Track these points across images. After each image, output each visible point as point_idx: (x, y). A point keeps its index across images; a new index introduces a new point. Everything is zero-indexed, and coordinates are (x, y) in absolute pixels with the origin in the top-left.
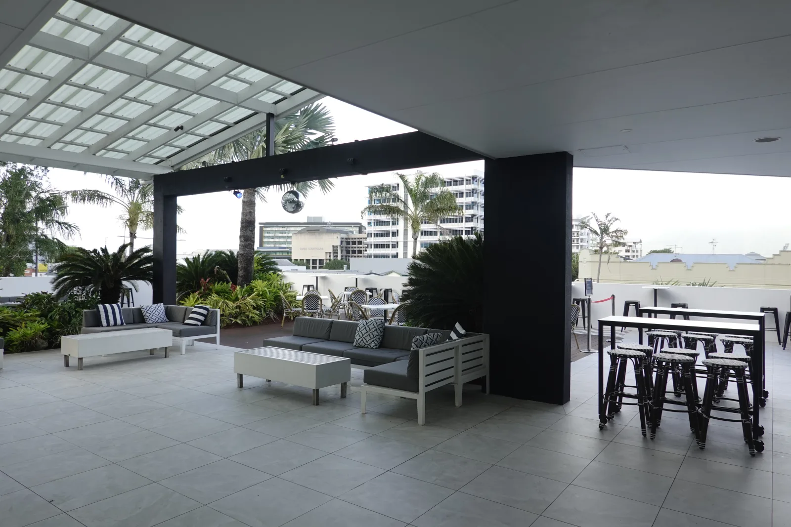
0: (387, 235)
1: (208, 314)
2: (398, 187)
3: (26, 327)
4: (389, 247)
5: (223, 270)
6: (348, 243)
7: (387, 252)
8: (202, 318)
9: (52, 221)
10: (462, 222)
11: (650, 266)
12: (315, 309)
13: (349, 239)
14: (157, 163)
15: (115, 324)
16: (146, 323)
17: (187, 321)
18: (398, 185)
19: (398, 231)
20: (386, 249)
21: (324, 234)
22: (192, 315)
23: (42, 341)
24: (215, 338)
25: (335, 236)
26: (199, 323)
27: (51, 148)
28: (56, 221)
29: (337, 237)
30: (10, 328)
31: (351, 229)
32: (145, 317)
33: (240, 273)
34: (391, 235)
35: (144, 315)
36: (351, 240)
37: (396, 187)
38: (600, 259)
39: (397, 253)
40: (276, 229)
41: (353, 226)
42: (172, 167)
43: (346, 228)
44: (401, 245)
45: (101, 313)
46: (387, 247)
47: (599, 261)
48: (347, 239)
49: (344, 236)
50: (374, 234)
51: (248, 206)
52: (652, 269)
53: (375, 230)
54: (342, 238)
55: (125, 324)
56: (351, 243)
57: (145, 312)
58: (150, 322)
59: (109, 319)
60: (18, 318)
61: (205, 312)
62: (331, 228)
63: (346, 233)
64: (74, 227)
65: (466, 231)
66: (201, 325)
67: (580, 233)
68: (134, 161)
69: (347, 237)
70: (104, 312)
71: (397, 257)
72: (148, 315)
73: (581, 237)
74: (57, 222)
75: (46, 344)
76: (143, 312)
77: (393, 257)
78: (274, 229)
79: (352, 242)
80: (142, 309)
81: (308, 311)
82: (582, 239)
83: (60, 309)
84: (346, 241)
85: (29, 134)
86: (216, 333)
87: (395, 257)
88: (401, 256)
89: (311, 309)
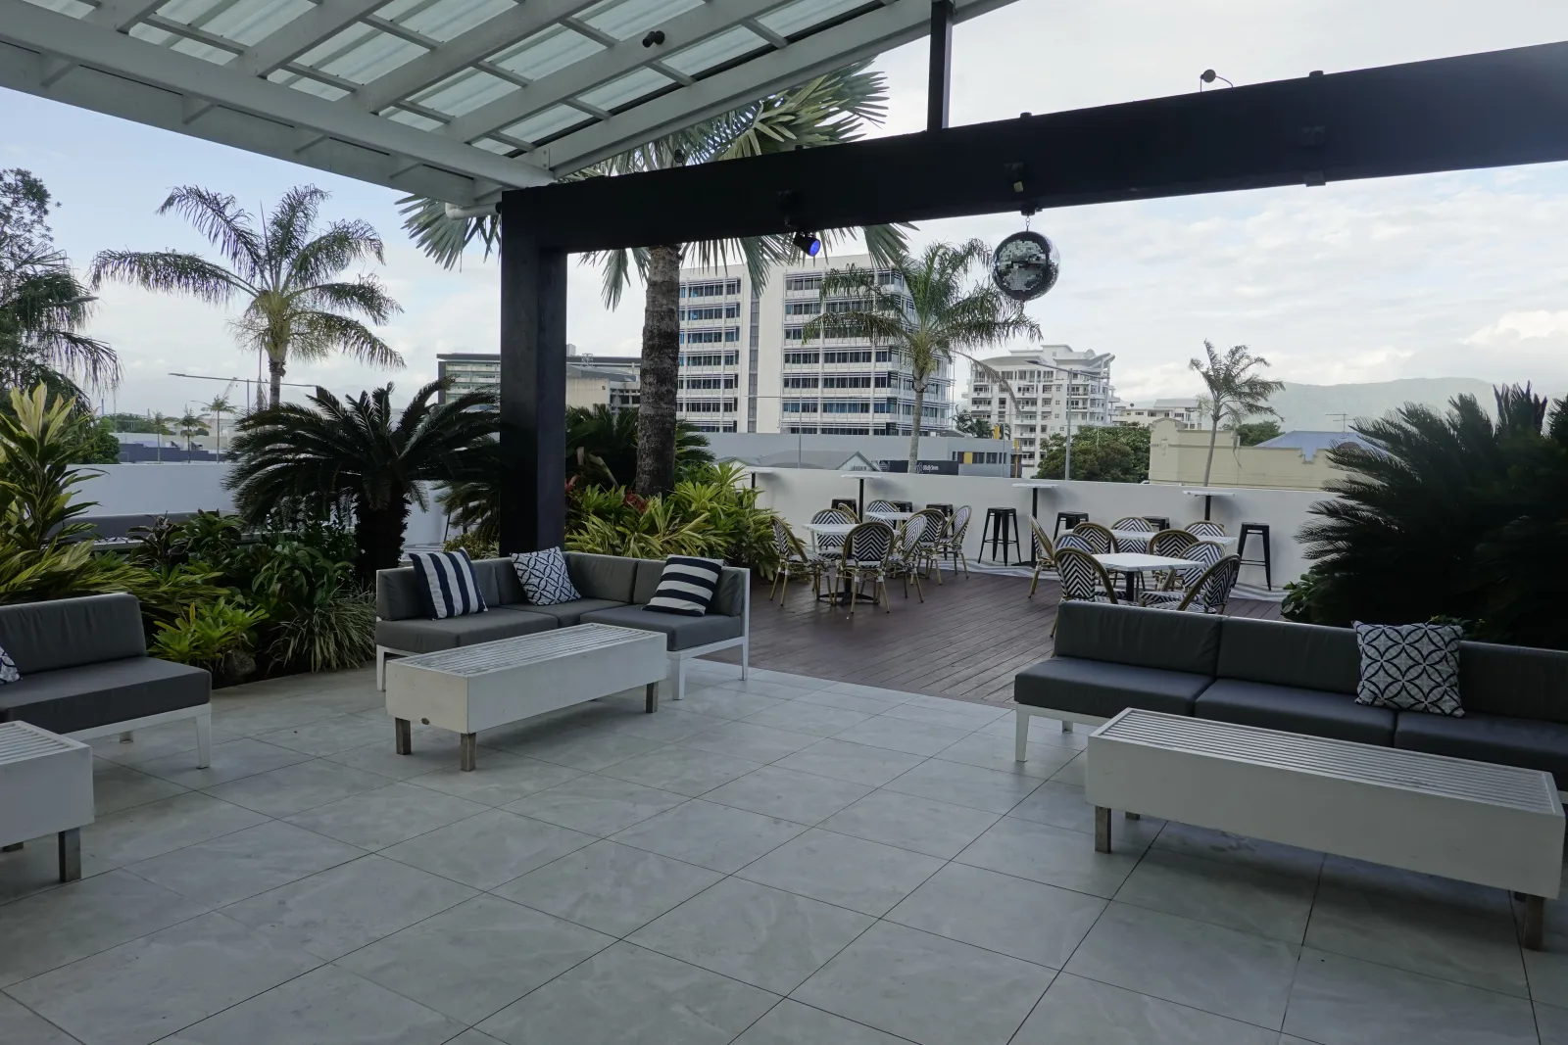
0: (715, 384)
1: (719, 580)
2: (739, 285)
3: (200, 617)
4: (718, 410)
5: (597, 455)
6: (625, 400)
7: (715, 419)
8: (705, 593)
9: (50, 333)
10: (869, 360)
11: (1301, 456)
12: (876, 560)
13: (628, 391)
14: (512, 155)
15: (466, 611)
16: (531, 604)
17: (655, 601)
18: (739, 281)
19: (736, 376)
20: (711, 413)
21: (576, 380)
22: (665, 585)
23: (242, 655)
24: (740, 647)
25: (601, 383)
26: (702, 608)
27: (269, 78)
28: (64, 334)
29: (604, 388)
30: (156, 622)
31: (630, 372)
32: (526, 588)
33: (646, 463)
34: (722, 384)
35: (523, 581)
36: (631, 394)
37: (734, 286)
38: (1213, 442)
39: (735, 423)
40: (475, 368)
41: (633, 364)
42: (551, 169)
43: (619, 369)
44: (743, 405)
45: (429, 579)
46: (714, 410)
47: (1209, 444)
48: (621, 391)
49: (618, 385)
50: (688, 381)
51: (664, 294)
52: (1305, 462)
53: (688, 373)
54: (613, 390)
55: (486, 610)
56: (631, 400)
57: (527, 574)
58: (544, 600)
59: (451, 596)
60: (164, 588)
61: (711, 576)
62: (590, 368)
63: (621, 378)
64: (103, 351)
65: (877, 379)
66: (707, 612)
67: (1089, 388)
68: (469, 143)
69: (623, 388)
70: (436, 577)
71: (735, 431)
72: (535, 581)
73: (1092, 396)
74: (69, 337)
75: (250, 665)
76: (520, 573)
77: (725, 429)
78: (469, 368)
79: (633, 397)
80: (516, 566)
81: (861, 563)
82: (1093, 400)
83: (281, 564)
84: (620, 396)
85: (202, 28)
86: (741, 634)
87: (730, 431)
88: (743, 427)
89: (867, 560)
